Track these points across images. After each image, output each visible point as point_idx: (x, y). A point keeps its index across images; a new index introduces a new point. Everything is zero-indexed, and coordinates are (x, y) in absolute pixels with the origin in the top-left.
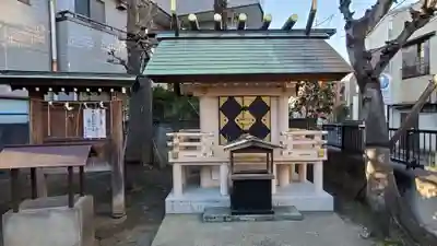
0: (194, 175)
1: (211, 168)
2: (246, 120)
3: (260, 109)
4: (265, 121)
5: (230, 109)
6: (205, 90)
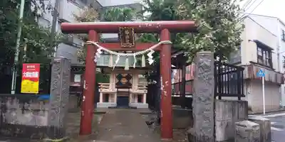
3: (129, 78)
4: (131, 81)
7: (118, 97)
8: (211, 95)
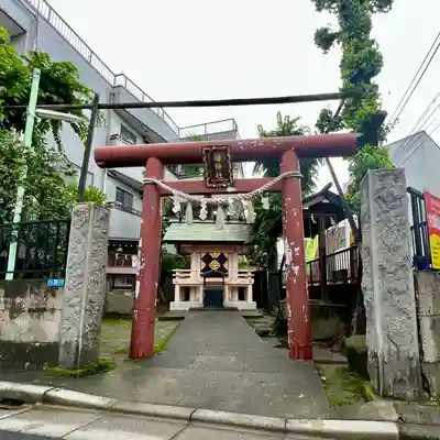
0: (186, 292)
1: (196, 288)
2: (215, 265)
3: (222, 260)
4: (226, 265)
5: (207, 259)
6: (194, 249)
7: (205, 291)
8: (406, 258)
